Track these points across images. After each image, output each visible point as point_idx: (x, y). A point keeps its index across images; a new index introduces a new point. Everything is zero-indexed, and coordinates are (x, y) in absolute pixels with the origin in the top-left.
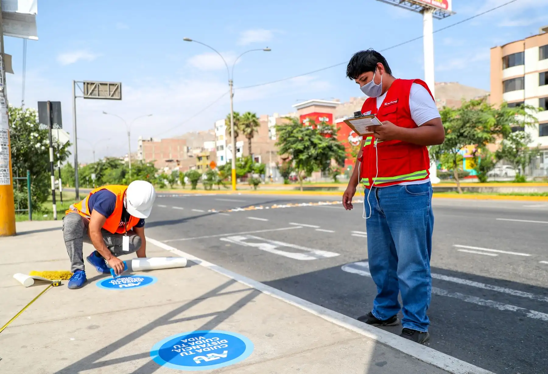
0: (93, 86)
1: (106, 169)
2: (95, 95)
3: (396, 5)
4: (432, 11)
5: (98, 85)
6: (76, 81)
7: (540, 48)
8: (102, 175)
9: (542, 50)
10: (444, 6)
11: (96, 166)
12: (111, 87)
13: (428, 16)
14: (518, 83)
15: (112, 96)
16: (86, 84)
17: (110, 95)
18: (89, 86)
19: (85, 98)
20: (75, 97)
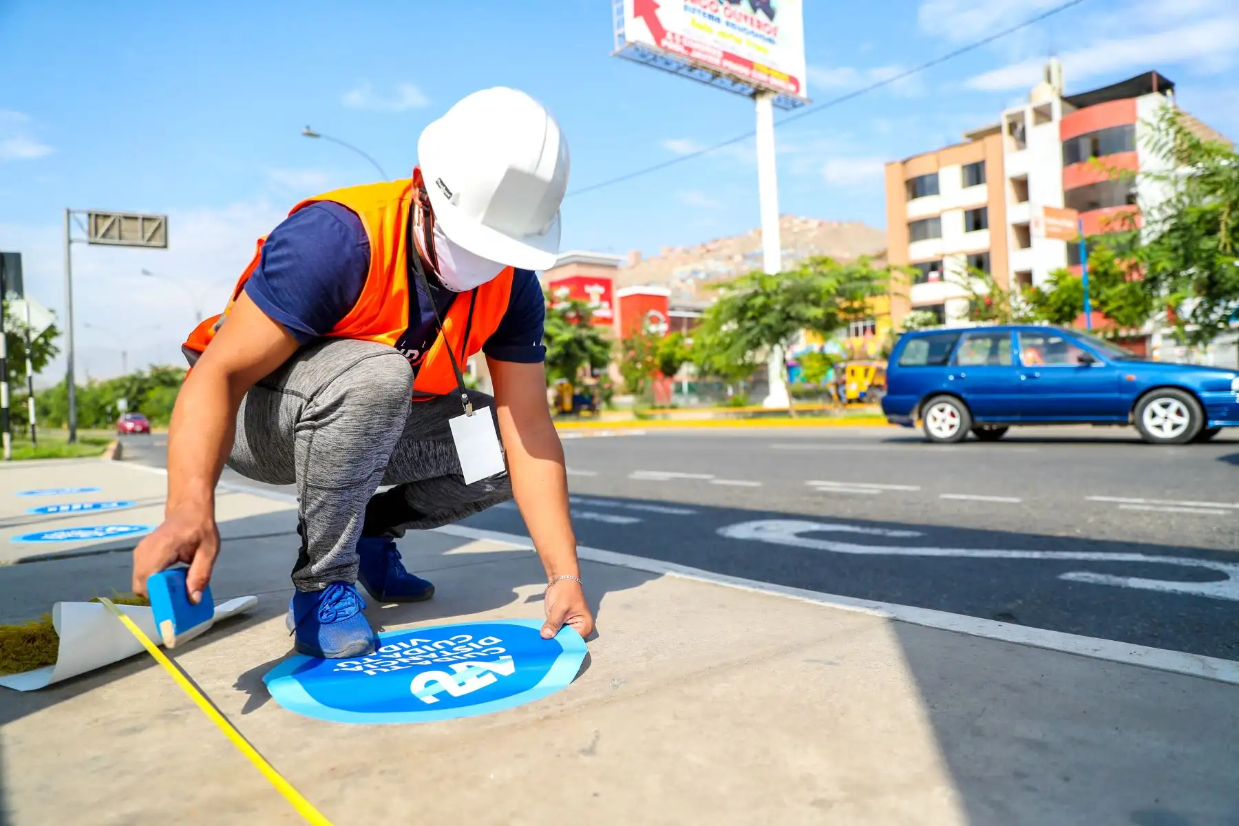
0: (108, 222)
1: (151, 388)
2: (112, 238)
3: (705, 83)
4: (771, 96)
5: (120, 221)
6: (72, 209)
7: (964, 167)
8: (140, 402)
9: (966, 171)
10: (792, 87)
11: (128, 384)
12: (146, 223)
13: (764, 104)
14: (931, 226)
15: (149, 240)
16: (93, 217)
17: (143, 237)
18: (100, 221)
19: (91, 243)
20: (70, 242)
